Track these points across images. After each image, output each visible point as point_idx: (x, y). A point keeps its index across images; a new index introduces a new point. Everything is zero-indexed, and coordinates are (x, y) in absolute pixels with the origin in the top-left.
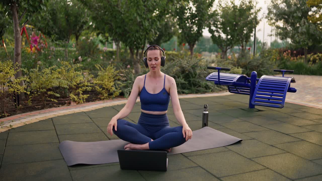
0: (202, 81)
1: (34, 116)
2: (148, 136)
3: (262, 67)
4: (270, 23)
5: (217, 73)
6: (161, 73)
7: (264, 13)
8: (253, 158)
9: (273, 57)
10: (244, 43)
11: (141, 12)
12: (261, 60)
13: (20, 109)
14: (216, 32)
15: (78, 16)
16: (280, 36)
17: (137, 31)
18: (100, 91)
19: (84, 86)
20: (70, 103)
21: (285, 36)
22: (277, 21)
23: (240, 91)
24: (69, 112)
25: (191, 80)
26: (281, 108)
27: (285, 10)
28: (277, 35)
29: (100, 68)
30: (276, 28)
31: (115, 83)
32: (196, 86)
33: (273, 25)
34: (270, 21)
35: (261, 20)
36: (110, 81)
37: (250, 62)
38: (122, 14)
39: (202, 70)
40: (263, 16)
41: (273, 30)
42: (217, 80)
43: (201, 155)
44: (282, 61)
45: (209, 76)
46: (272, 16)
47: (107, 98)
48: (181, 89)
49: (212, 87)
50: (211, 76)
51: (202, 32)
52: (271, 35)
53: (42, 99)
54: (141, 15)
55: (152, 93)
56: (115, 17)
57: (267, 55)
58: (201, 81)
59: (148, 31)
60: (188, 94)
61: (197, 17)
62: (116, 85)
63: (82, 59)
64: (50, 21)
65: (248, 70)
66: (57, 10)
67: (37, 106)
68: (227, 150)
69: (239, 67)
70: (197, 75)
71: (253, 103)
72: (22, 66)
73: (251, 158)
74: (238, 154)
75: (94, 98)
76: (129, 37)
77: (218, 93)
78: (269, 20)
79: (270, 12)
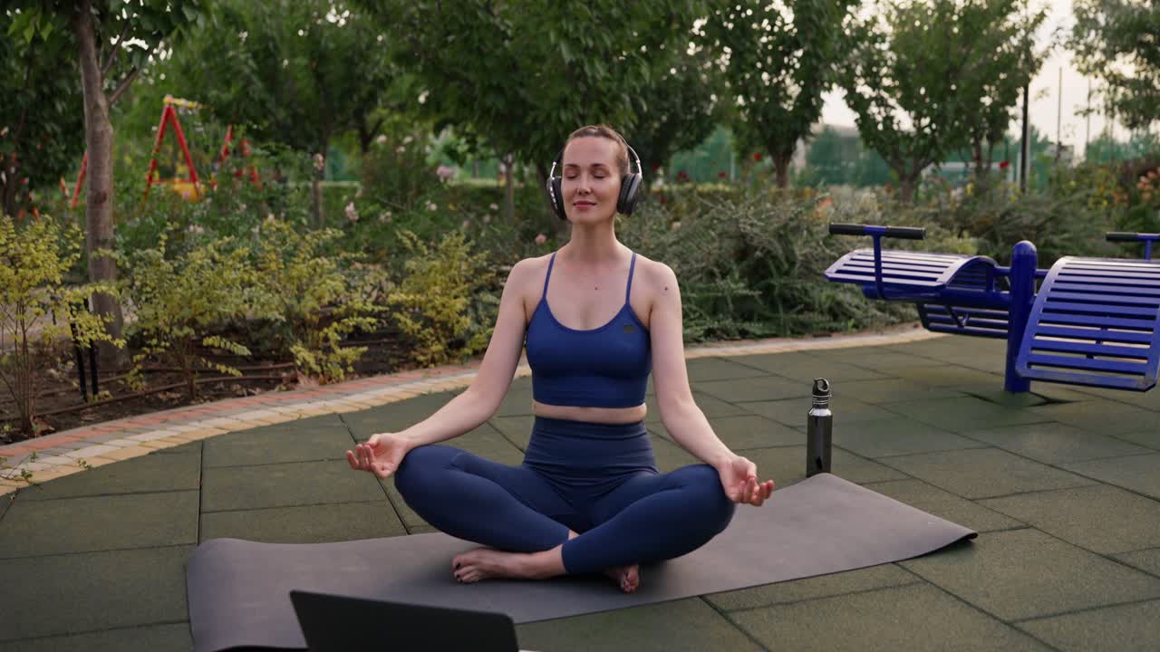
0: (818, 289)
1: (139, 433)
2: (557, 518)
3: (1054, 233)
4: (1084, 67)
5: (871, 251)
6: (619, 246)
7: (1058, 29)
8: (1023, 621)
9: (1095, 191)
10: (985, 143)
11: (576, 29)
12: (1054, 205)
13: (99, 405)
14: (873, 103)
15: (356, 59)
16: (1125, 115)
17: (564, 102)
18: (413, 330)
19: (349, 313)
20: (295, 381)
21: (1142, 112)
22: (1110, 54)
23: (969, 324)
24: (281, 414)
25: (773, 282)
26: (1144, 391)
27: (1146, 12)
28: (1110, 111)
29: (415, 244)
30: (1106, 85)
31: (474, 300)
32: (793, 307)
33: (1098, 72)
34: (1085, 57)
35: (1046, 55)
36: (454, 292)
37: (1008, 213)
38: (504, 36)
39: (818, 244)
40: (1054, 39)
41: (1096, 94)
42: (873, 279)
43: (791, 603)
44: (1134, 208)
45: (838, 265)
46: (1092, 36)
47: (442, 360)
48: (735, 319)
49: (855, 310)
50: (845, 265)
51: (821, 102)
52: (1089, 111)
53: (183, 367)
54: (578, 39)
55: (575, 324)
56: (479, 49)
57: (1073, 183)
58: (813, 288)
59: (606, 101)
60: (762, 341)
61: (798, 48)
62: (480, 307)
63: (360, 215)
64: (255, 78)
65: (1001, 244)
66: (278, 38)
67: (165, 394)
68: (908, 577)
69: (966, 233)
70: (798, 265)
71: (1022, 370)
72: (118, 240)
73: (1016, 621)
74: (958, 598)
75: (392, 361)
76: (535, 126)
77: (882, 334)
78: (1078, 52)
79: (1084, 23)
